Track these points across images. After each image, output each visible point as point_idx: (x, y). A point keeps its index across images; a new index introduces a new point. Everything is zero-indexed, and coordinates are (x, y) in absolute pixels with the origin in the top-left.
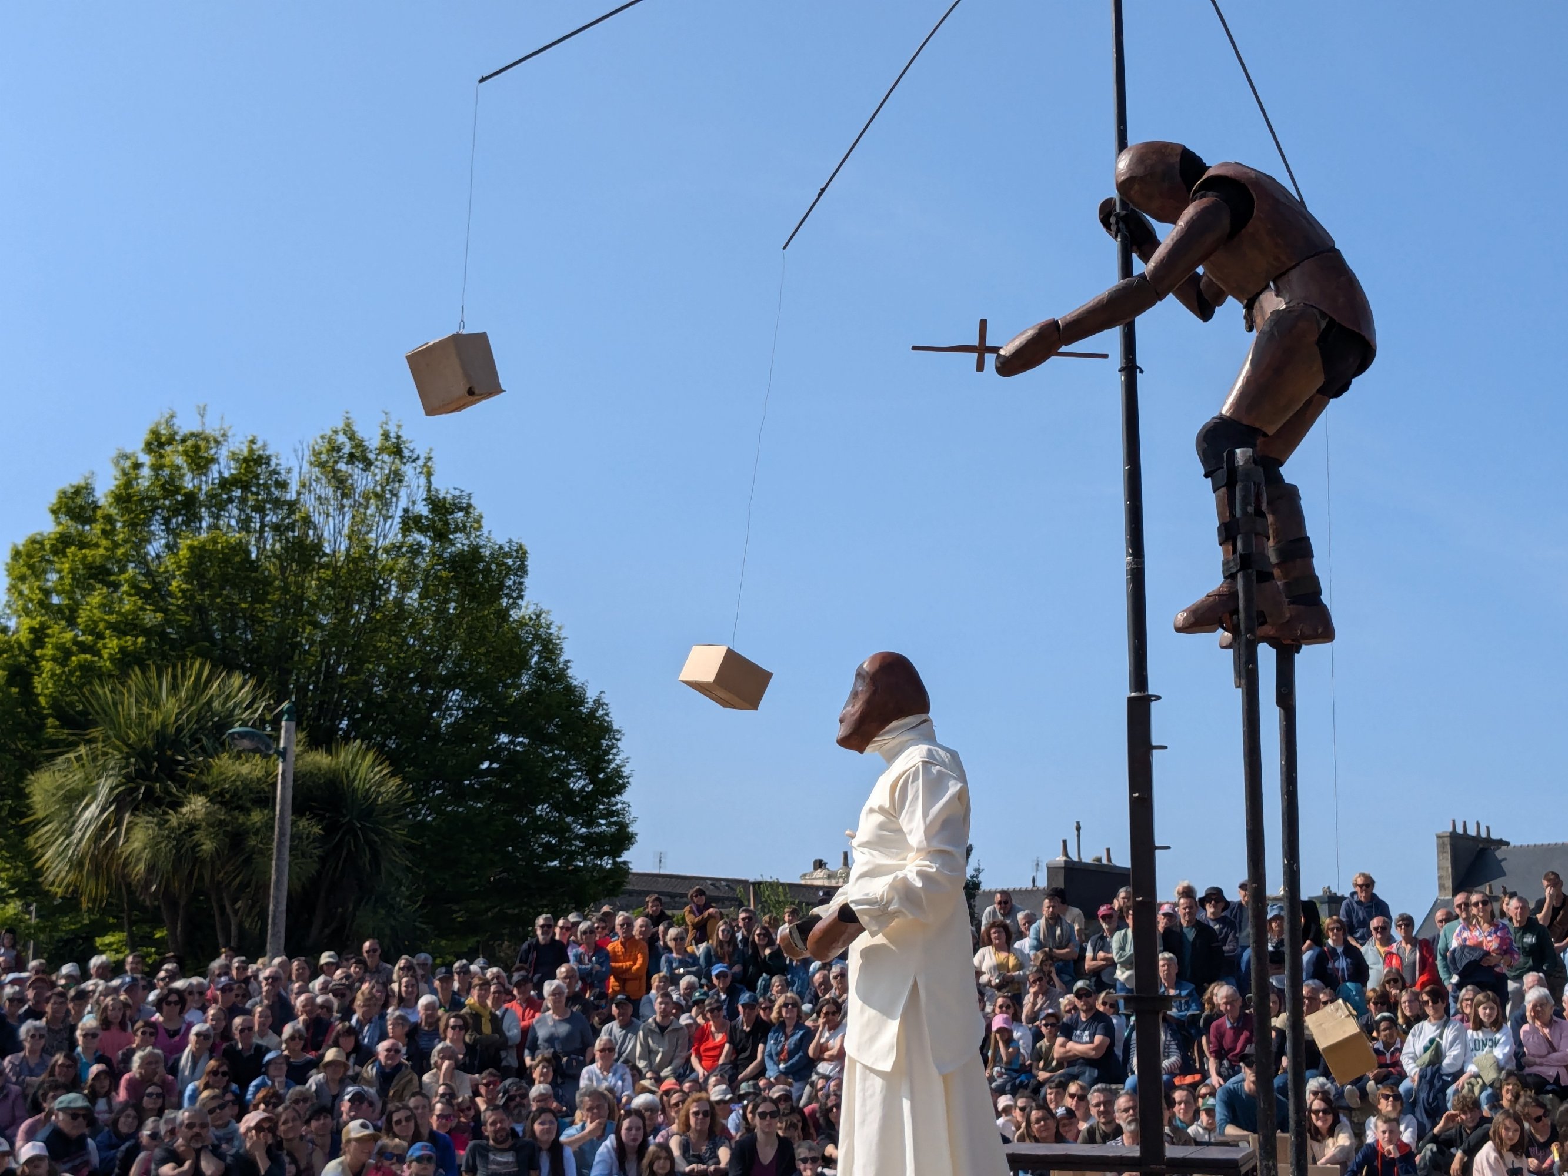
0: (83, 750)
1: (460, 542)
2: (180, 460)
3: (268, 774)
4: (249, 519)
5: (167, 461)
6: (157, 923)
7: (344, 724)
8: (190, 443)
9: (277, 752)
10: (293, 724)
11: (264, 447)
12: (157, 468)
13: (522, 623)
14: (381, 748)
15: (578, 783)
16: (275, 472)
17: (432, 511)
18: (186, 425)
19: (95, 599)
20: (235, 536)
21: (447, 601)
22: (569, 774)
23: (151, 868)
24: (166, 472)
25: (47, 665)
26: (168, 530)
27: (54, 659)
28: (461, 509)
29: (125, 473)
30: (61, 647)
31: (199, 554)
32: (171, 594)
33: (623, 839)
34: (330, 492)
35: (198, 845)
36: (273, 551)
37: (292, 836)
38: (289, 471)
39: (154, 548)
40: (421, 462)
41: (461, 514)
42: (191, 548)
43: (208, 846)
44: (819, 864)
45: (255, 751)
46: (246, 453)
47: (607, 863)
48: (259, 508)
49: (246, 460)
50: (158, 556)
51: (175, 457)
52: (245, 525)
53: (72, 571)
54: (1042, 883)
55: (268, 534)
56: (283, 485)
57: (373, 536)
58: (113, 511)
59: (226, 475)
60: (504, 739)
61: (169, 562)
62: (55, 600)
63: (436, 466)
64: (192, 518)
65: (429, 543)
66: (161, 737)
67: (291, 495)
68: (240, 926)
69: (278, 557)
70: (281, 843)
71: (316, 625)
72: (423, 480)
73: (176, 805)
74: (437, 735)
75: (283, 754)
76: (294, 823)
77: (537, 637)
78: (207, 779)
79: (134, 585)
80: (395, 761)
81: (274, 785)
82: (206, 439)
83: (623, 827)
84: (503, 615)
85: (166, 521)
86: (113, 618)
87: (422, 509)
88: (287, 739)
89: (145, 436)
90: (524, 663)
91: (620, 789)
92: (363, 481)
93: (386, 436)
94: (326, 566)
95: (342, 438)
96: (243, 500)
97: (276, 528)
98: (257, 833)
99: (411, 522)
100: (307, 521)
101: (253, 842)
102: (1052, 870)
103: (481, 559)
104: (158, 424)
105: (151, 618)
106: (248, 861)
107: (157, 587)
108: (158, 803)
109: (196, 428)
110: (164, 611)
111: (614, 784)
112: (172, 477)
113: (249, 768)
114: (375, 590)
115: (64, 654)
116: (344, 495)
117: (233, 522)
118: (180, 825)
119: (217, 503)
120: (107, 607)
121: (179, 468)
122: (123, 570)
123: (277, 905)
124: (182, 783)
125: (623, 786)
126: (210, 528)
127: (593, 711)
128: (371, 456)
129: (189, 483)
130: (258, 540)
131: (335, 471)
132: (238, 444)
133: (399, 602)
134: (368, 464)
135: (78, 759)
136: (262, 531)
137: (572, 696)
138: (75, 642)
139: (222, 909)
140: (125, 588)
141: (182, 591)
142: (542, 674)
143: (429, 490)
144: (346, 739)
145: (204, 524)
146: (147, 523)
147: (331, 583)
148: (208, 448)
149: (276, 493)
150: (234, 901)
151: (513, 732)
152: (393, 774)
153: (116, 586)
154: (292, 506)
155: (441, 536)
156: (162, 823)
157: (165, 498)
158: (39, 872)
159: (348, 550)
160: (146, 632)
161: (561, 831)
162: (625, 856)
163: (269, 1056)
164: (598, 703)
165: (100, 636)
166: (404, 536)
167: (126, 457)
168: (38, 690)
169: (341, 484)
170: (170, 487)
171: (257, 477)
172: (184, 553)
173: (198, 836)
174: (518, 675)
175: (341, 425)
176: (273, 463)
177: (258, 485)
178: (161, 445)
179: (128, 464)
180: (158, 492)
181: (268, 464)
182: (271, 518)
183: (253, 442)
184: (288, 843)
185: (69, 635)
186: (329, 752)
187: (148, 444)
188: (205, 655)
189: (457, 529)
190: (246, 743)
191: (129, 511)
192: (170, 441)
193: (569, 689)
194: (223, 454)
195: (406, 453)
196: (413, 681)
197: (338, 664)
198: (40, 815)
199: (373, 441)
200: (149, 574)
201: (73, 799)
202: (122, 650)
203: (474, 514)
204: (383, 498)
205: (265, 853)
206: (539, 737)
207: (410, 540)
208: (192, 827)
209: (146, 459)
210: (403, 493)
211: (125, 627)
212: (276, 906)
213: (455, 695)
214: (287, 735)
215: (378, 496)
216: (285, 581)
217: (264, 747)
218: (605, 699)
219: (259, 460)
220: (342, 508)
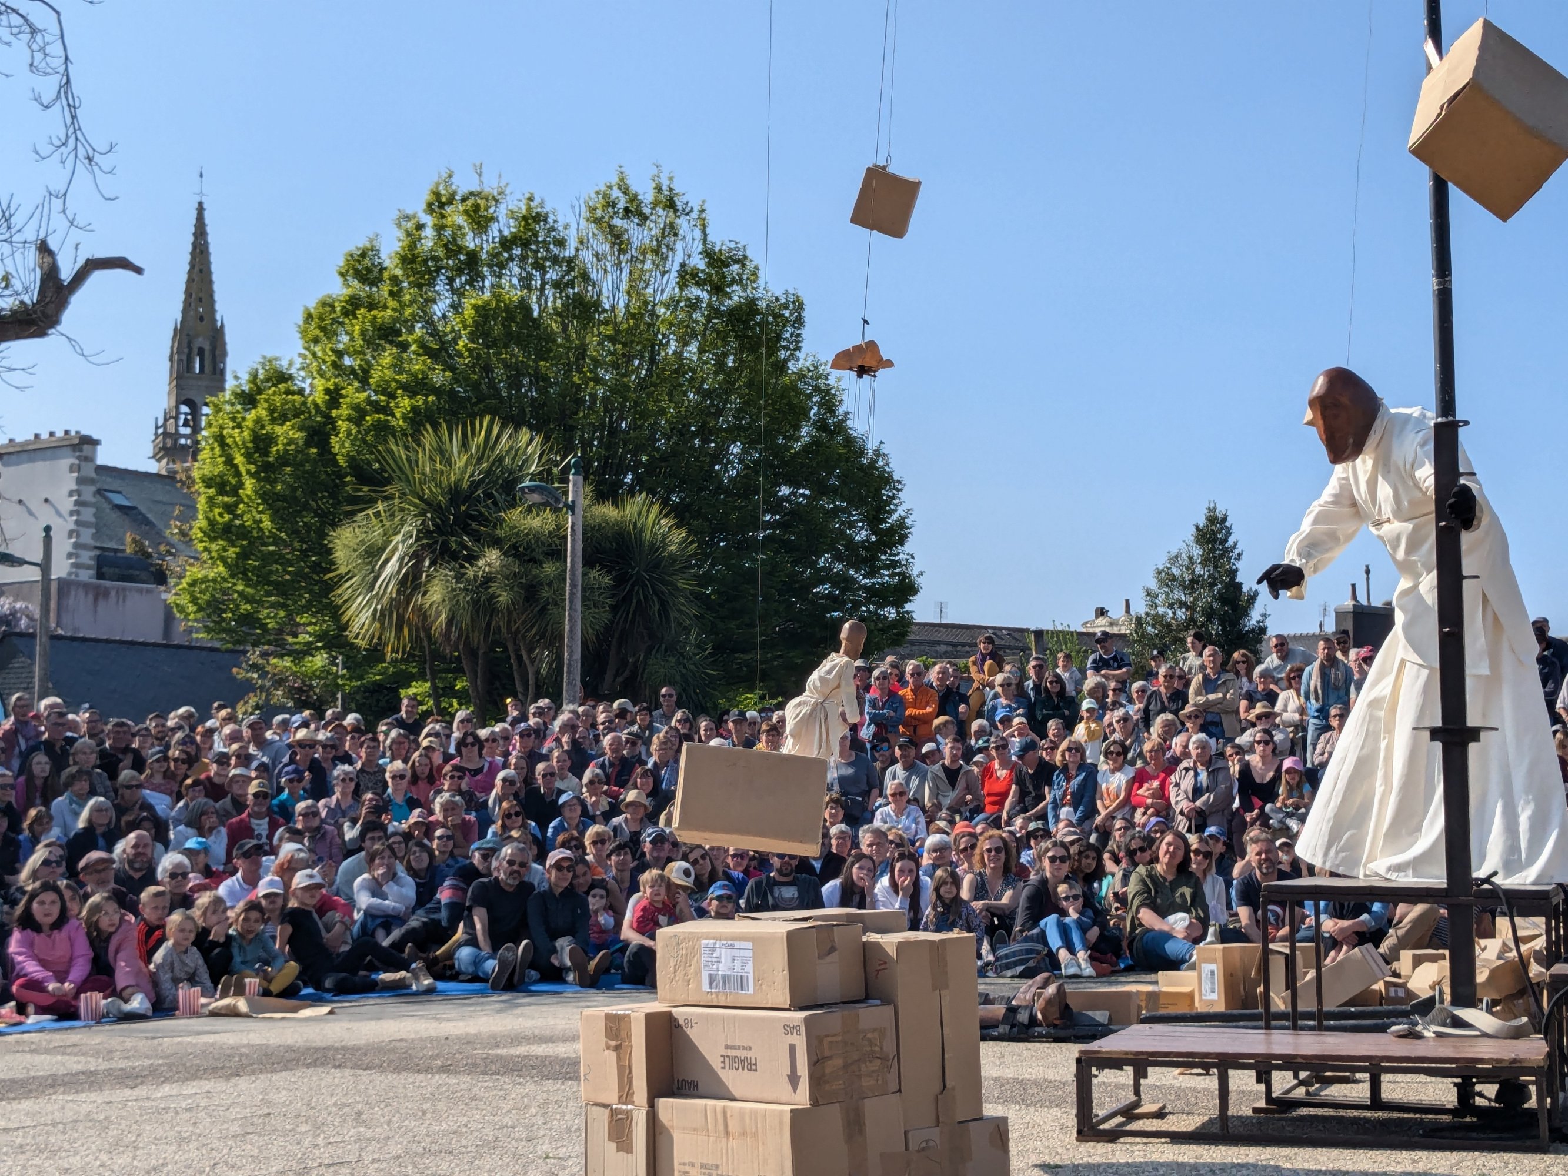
0: (380, 506)
1: (737, 295)
2: (461, 220)
3: (559, 527)
4: (530, 277)
5: (449, 221)
6: (459, 671)
7: (629, 478)
8: (470, 202)
9: (566, 505)
10: (580, 478)
11: (542, 205)
12: (440, 228)
13: (801, 376)
14: (665, 502)
15: (860, 534)
16: (553, 229)
17: (709, 264)
18: (464, 184)
19: (386, 359)
20: (515, 295)
21: (725, 355)
22: (851, 525)
23: (450, 621)
24: (448, 232)
25: (343, 425)
26: (453, 291)
27: (349, 419)
28: (736, 262)
29: (409, 234)
30: (356, 408)
31: (482, 315)
32: (460, 355)
33: (906, 589)
34: (607, 247)
35: (493, 597)
36: (554, 309)
37: (584, 590)
38: (567, 228)
39: (439, 309)
40: (695, 215)
41: (736, 267)
42: (475, 307)
43: (504, 598)
44: (1101, 612)
45: (545, 504)
46: (524, 211)
47: (891, 613)
48: (539, 266)
49: (525, 218)
50: (444, 316)
51: (456, 217)
52: (526, 282)
53: (363, 333)
54: (1330, 627)
55: (549, 291)
56: (561, 243)
57: (650, 290)
58: (399, 272)
59: (506, 233)
60: (785, 491)
61: (455, 321)
62: (347, 361)
63: (710, 216)
64: (475, 278)
65: (705, 296)
66: (455, 495)
67: (570, 252)
68: (537, 675)
69: (559, 314)
70: (572, 594)
71: (598, 381)
72: (698, 234)
73: (472, 559)
74: (720, 488)
75: (572, 508)
76: (584, 575)
77: (817, 389)
78: (500, 533)
79: (422, 345)
80: (681, 515)
81: (565, 538)
82: (486, 198)
83: (905, 577)
84: (781, 367)
85: (451, 281)
86: (403, 378)
87: (699, 262)
88: (575, 492)
89: (426, 196)
90: (803, 415)
91: (902, 540)
92: (639, 236)
93: (659, 189)
94: (606, 323)
95: (616, 193)
96: (523, 258)
97: (556, 285)
98: (550, 584)
99: (687, 276)
100: (585, 277)
101: (546, 593)
102: (1340, 615)
103: (758, 312)
104: (438, 184)
105: (439, 377)
106: (543, 610)
107: (444, 346)
108: (454, 556)
109: (475, 188)
110: (452, 369)
111: (898, 534)
112: (454, 237)
113: (539, 522)
114: (653, 346)
115: (359, 414)
116: (621, 251)
117: (515, 281)
118: (476, 577)
119: (499, 265)
120: (397, 366)
121: (460, 228)
122: (411, 330)
123: (572, 653)
124: (477, 537)
125: (907, 536)
126: (492, 286)
127: (873, 463)
128: (647, 210)
129: (470, 242)
130: (539, 299)
131: (611, 227)
132: (516, 202)
133: (679, 355)
134: (644, 218)
135: (377, 515)
136: (542, 289)
137: (853, 447)
138: (368, 401)
139: (520, 658)
140: (414, 347)
141: (469, 350)
142: (822, 426)
143: (705, 240)
144: (632, 492)
145: (487, 283)
146: (431, 283)
147: (612, 339)
148: (487, 208)
149: (555, 250)
150: (530, 651)
151: (795, 484)
152: (678, 526)
153: (404, 347)
154: (570, 261)
155: (718, 289)
156: (459, 577)
157: (448, 258)
158: (345, 627)
159: (627, 306)
160: (437, 391)
161: (844, 582)
162: (908, 607)
163: (568, 797)
164: (878, 453)
165: (392, 396)
166: (681, 289)
167: (408, 218)
168: (336, 450)
169: (618, 239)
170: (452, 248)
171: (536, 235)
172: (469, 313)
173: (493, 588)
174: (798, 427)
175: (615, 180)
176: (550, 220)
177: (537, 243)
178: (442, 205)
179: (410, 225)
180: (441, 252)
181: (545, 221)
182: (552, 275)
183: (531, 199)
184: (579, 595)
185: (363, 396)
186: (616, 504)
187: (430, 205)
188: (494, 412)
189: (733, 282)
190: (536, 498)
191: (415, 272)
192: (451, 201)
193: (849, 441)
194: (502, 212)
195: (679, 205)
196: (694, 435)
197: (621, 418)
198: (343, 570)
199: (647, 195)
200: (435, 333)
201: (373, 553)
202: (414, 409)
203: (750, 266)
204: (659, 251)
205: (559, 603)
206: (821, 489)
207: (686, 293)
208: (488, 579)
209: (428, 220)
210: (679, 246)
211: (417, 386)
212: (571, 655)
213: (736, 449)
214: (576, 489)
215: (656, 252)
216: (567, 338)
217: (554, 501)
218: (885, 449)
219: (539, 218)
220: (619, 264)
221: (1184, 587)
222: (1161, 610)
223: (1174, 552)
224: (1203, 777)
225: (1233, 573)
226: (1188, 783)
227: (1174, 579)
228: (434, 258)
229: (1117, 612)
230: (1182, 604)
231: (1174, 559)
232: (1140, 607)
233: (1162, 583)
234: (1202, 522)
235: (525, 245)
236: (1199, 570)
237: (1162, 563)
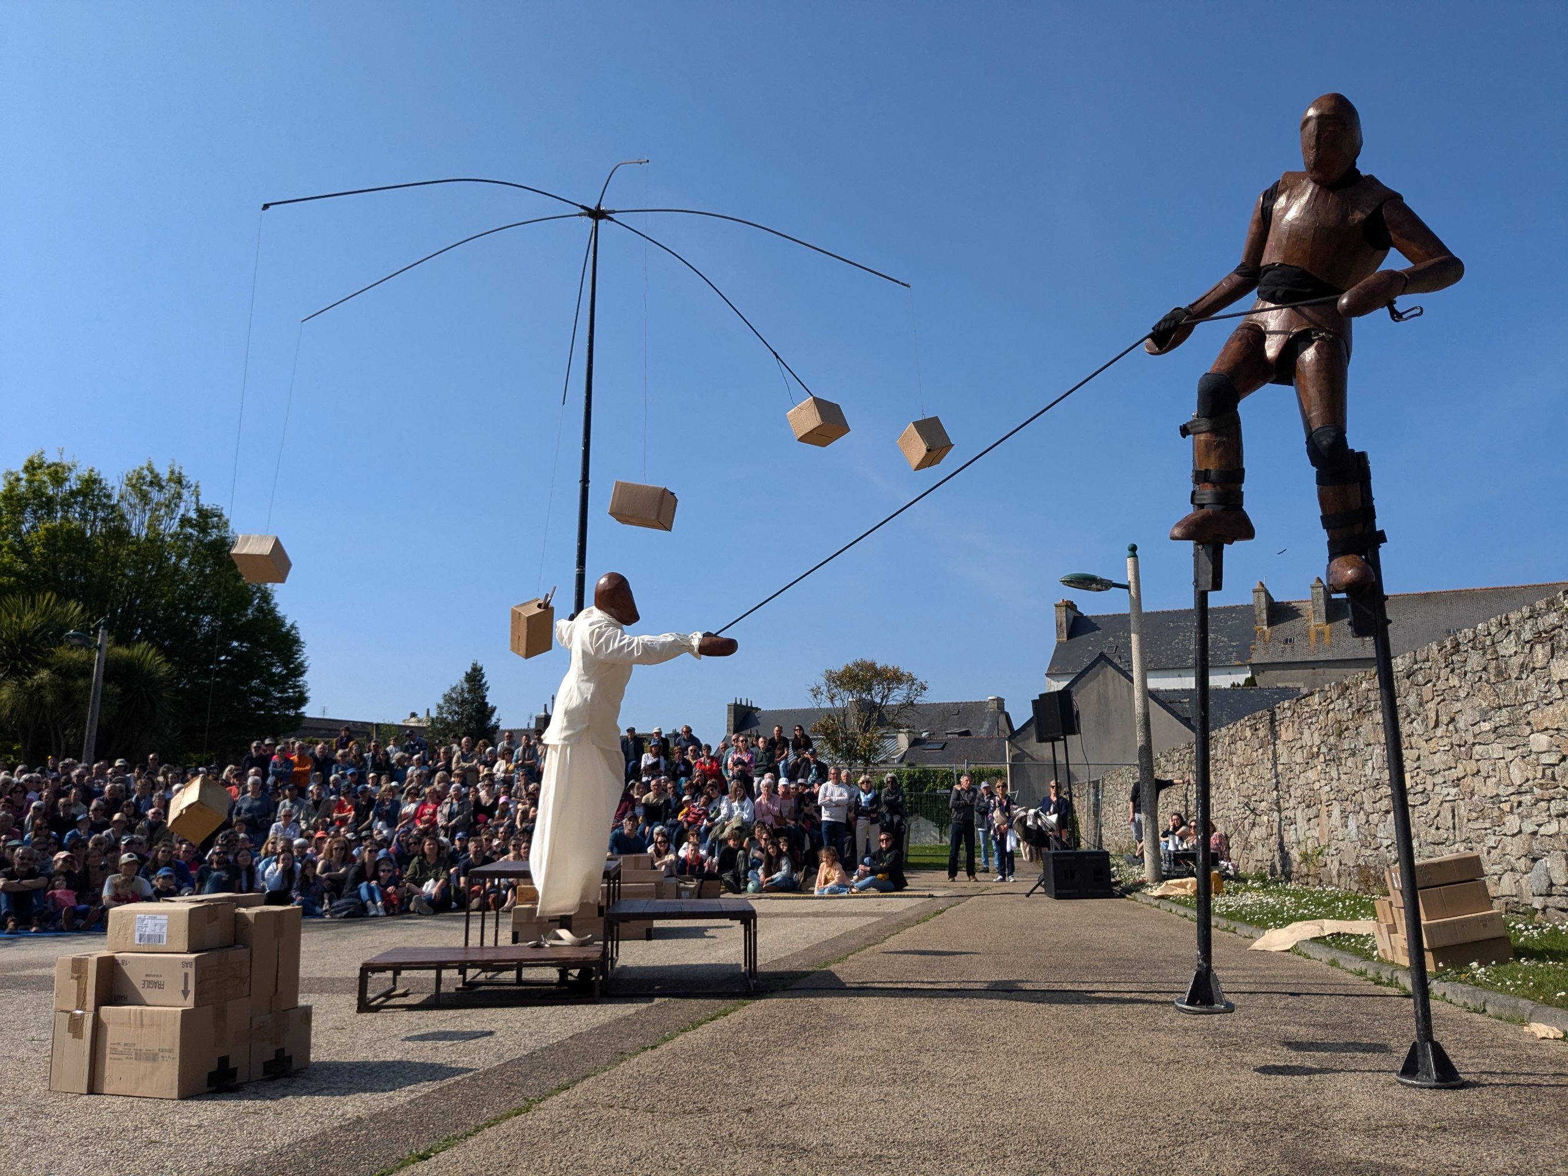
1: (214, 534)
2: (46, 478)
3: (89, 659)
4: (87, 514)
5: (37, 478)
6: (16, 741)
7: (138, 632)
8: (52, 469)
9: (96, 647)
10: (106, 632)
11: (98, 474)
12: (30, 482)
14: (160, 646)
15: (277, 670)
16: (104, 488)
17: (199, 516)
18: (50, 458)
20: (76, 523)
21: (205, 567)
22: (273, 665)
23: (12, 711)
24: (36, 484)
26: (35, 518)
28: (216, 516)
29: (10, 483)
31: (52, 534)
32: (34, 554)
33: (302, 700)
34: (137, 501)
35: (42, 697)
36: (101, 533)
37: (102, 695)
38: (113, 488)
39: (25, 527)
40: (192, 489)
41: (216, 519)
42: (49, 529)
43: (49, 698)
44: (413, 715)
45: (82, 646)
46: (87, 476)
47: (292, 713)
48: (93, 508)
49: (86, 481)
50: (28, 532)
51: (43, 476)
52: (84, 517)
54: (533, 726)
55: (98, 523)
56: (109, 496)
57: (162, 527)
59: (74, 488)
60: (235, 644)
61: (34, 536)
63: (201, 489)
64: (50, 513)
65: (196, 533)
66: (23, 636)
67: (114, 501)
68: (67, 744)
69: (104, 536)
70: (94, 698)
71: (124, 575)
72: (194, 499)
73: (30, 674)
74: (195, 640)
75: (99, 648)
76: (104, 687)
78: (50, 660)
79: (11, 547)
80: (169, 654)
81: (93, 665)
82: (63, 467)
83: (302, 693)
85: (35, 512)
87: (193, 515)
88: (102, 639)
89: (24, 463)
90: (250, 602)
91: (302, 674)
92: (158, 497)
93: (172, 472)
94: (133, 543)
95: (145, 472)
96: (83, 503)
97: (103, 520)
98: (81, 691)
99: (185, 521)
100: (122, 517)
101: (77, 697)
102: (540, 720)
103: (226, 544)
104: (33, 457)
105: (22, 567)
106: (74, 707)
107: (25, 550)
108: (19, 673)
109: (57, 460)
110: (30, 563)
111: (299, 671)
112: (40, 488)
113: (77, 655)
114: (162, 559)
116: (146, 504)
117: (77, 515)
118: (32, 686)
119: (66, 505)
121: (45, 482)
123: (90, 732)
124: (35, 662)
125: (304, 672)
126: (62, 517)
127: (289, 631)
128: (164, 484)
129: (50, 491)
130: (91, 526)
131: (141, 490)
132: (83, 471)
133: (176, 567)
134: (161, 488)
136: (94, 521)
137: (279, 622)
139: (57, 735)
140: (5, 549)
141: (41, 554)
142: (260, 610)
143: (197, 504)
144: (139, 640)
145: (59, 515)
146: (22, 513)
147: (135, 553)
148: (63, 473)
149: (105, 501)
150: (64, 730)
151: (241, 640)
152: (167, 661)
154: (113, 507)
155: (204, 529)
156: (21, 684)
157: (35, 499)
159: (147, 535)
160: (19, 575)
161: (266, 695)
162: (303, 709)
163: (79, 818)
164: (293, 627)
166: (182, 529)
167: (12, 474)
169: (144, 497)
170: (38, 493)
171: (93, 490)
172: (44, 531)
173: (43, 692)
174: (246, 610)
175: (145, 465)
176: (104, 483)
177: (93, 495)
178: (34, 469)
179: (13, 478)
180: (30, 495)
181: (100, 483)
182: (101, 514)
183: (92, 471)
184: (99, 698)
186: (128, 647)
187: (26, 468)
188: (53, 589)
189: (214, 527)
190: (76, 641)
191: (11, 505)
192: (40, 466)
193: (276, 618)
194: (73, 476)
195: (184, 483)
196: (182, 610)
197: (137, 598)
199: (165, 475)
200: (22, 542)
203: (224, 519)
204: (170, 506)
205: (86, 704)
206: (255, 643)
207: (184, 531)
208: (40, 687)
209: (24, 476)
210: (182, 504)
213: (207, 619)
214: (101, 638)
215: (168, 506)
216: (106, 550)
217: (87, 644)
218: (297, 625)
219: (95, 481)
220: (144, 511)
221: (457, 703)
222: (445, 716)
223: (454, 685)
224: (456, 806)
225: (484, 697)
226: (446, 810)
227: (453, 699)
228: (27, 499)
229: (422, 715)
230: (456, 713)
231: (453, 689)
232: (434, 714)
233: (446, 701)
234: (469, 671)
235: (85, 496)
236: (466, 695)
237: (447, 691)
